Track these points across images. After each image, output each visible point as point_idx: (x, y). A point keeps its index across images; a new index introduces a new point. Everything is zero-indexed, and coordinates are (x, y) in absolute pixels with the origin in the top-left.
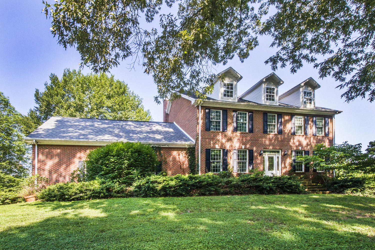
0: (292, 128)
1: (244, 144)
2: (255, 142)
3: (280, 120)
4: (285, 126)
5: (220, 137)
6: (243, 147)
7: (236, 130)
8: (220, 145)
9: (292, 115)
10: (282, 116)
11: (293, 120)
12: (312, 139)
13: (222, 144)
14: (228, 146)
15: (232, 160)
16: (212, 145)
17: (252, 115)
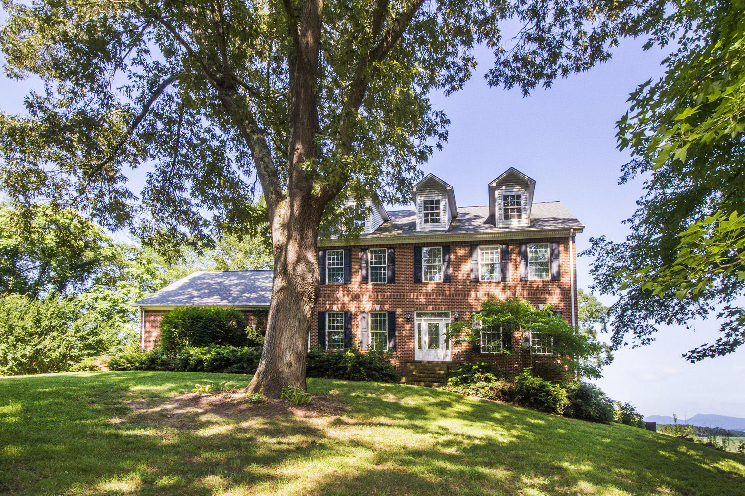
0: (472, 270)
1: (382, 303)
2: (399, 299)
3: (447, 257)
4: (457, 268)
5: (340, 294)
6: (378, 307)
7: (364, 280)
8: (340, 305)
9: (472, 246)
10: (452, 249)
11: (475, 256)
12: (519, 289)
13: (343, 304)
14: (352, 308)
15: (359, 330)
16: (328, 306)
17: (394, 254)
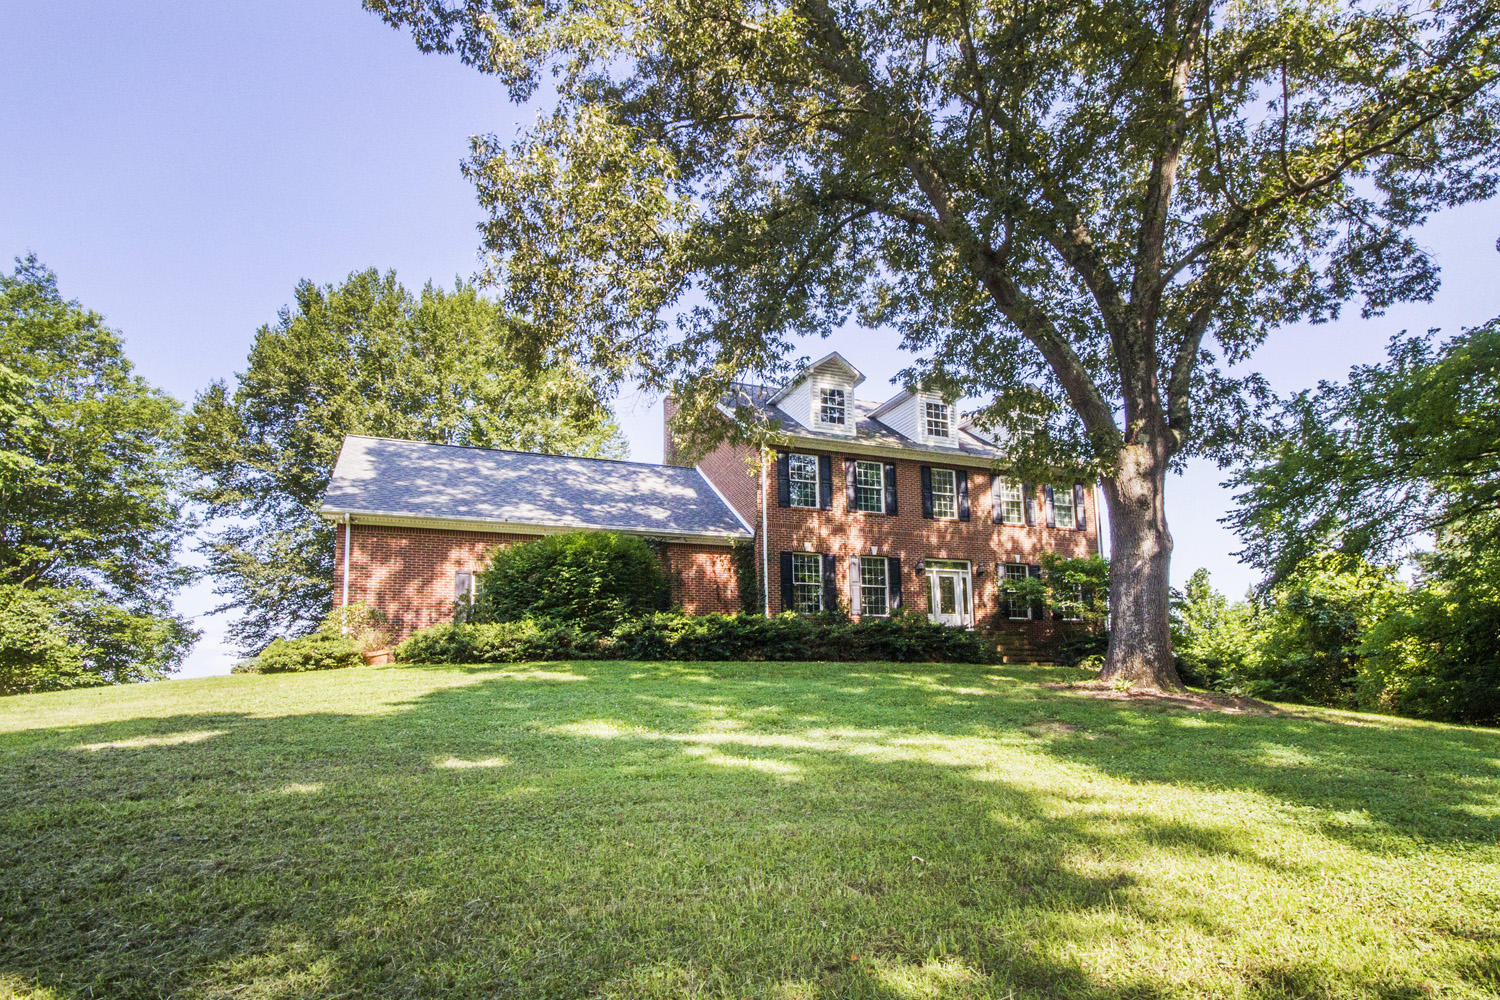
0: (993, 507)
1: (878, 542)
2: (903, 539)
3: (963, 485)
4: (975, 499)
5: (814, 523)
6: (875, 550)
7: (854, 505)
8: (815, 542)
9: (992, 475)
10: (969, 475)
11: (995, 487)
12: (1045, 535)
13: (821, 541)
14: (835, 545)
15: (847, 582)
16: (795, 543)
17: (894, 471)
